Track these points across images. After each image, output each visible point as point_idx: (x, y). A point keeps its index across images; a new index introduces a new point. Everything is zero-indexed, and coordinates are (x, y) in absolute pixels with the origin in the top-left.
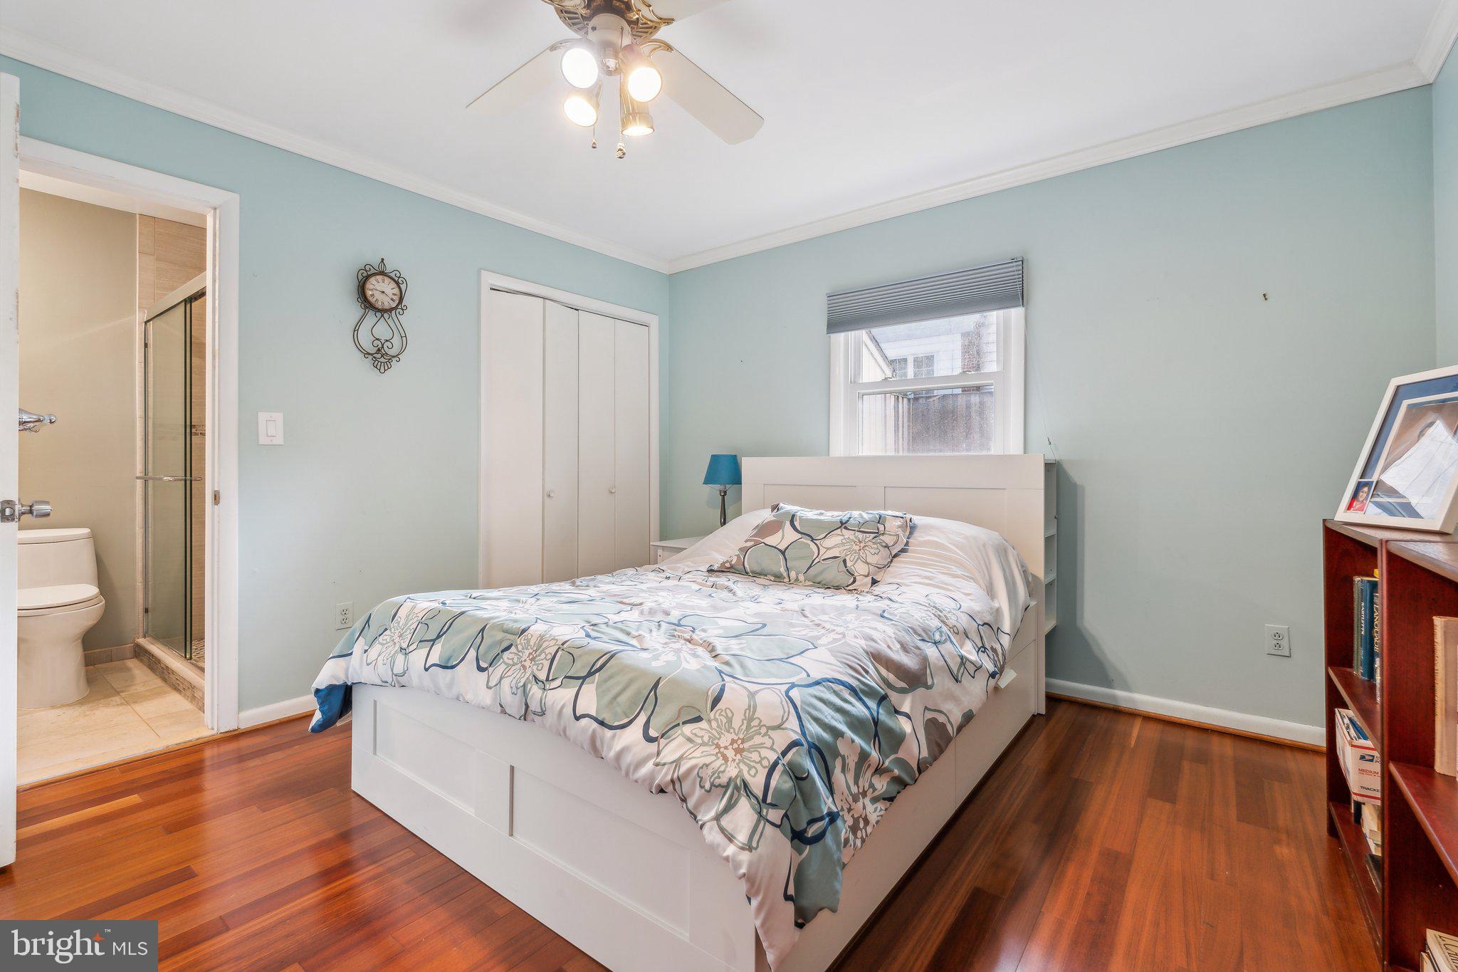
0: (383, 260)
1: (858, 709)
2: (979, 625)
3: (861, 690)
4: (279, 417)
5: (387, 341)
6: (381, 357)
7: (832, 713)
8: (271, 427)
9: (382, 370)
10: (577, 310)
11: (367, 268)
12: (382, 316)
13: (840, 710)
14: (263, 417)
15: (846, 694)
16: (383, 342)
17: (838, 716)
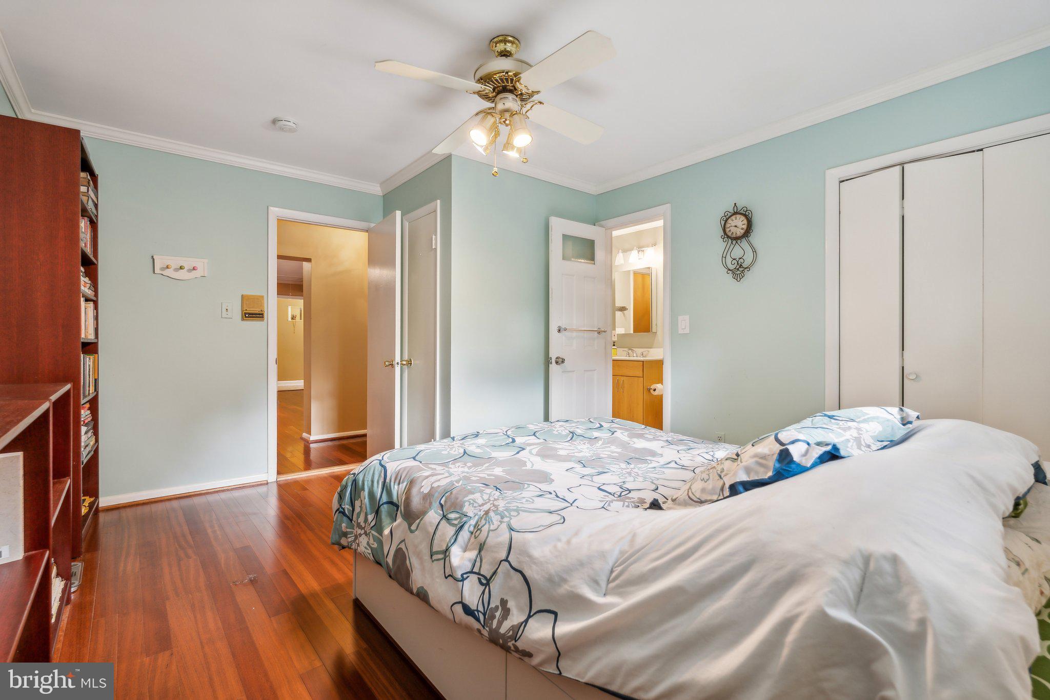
0: (735, 204)
1: (378, 490)
2: (506, 560)
3: (387, 486)
4: (687, 317)
5: (740, 258)
6: (739, 271)
7: (370, 479)
8: (684, 324)
9: (739, 280)
10: (982, 150)
11: (726, 214)
12: (737, 242)
13: (373, 482)
14: (680, 318)
15: (382, 480)
16: (738, 260)
17: (370, 483)
